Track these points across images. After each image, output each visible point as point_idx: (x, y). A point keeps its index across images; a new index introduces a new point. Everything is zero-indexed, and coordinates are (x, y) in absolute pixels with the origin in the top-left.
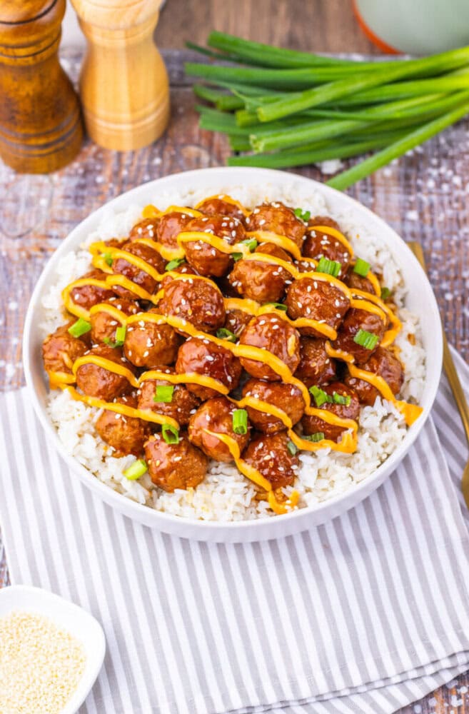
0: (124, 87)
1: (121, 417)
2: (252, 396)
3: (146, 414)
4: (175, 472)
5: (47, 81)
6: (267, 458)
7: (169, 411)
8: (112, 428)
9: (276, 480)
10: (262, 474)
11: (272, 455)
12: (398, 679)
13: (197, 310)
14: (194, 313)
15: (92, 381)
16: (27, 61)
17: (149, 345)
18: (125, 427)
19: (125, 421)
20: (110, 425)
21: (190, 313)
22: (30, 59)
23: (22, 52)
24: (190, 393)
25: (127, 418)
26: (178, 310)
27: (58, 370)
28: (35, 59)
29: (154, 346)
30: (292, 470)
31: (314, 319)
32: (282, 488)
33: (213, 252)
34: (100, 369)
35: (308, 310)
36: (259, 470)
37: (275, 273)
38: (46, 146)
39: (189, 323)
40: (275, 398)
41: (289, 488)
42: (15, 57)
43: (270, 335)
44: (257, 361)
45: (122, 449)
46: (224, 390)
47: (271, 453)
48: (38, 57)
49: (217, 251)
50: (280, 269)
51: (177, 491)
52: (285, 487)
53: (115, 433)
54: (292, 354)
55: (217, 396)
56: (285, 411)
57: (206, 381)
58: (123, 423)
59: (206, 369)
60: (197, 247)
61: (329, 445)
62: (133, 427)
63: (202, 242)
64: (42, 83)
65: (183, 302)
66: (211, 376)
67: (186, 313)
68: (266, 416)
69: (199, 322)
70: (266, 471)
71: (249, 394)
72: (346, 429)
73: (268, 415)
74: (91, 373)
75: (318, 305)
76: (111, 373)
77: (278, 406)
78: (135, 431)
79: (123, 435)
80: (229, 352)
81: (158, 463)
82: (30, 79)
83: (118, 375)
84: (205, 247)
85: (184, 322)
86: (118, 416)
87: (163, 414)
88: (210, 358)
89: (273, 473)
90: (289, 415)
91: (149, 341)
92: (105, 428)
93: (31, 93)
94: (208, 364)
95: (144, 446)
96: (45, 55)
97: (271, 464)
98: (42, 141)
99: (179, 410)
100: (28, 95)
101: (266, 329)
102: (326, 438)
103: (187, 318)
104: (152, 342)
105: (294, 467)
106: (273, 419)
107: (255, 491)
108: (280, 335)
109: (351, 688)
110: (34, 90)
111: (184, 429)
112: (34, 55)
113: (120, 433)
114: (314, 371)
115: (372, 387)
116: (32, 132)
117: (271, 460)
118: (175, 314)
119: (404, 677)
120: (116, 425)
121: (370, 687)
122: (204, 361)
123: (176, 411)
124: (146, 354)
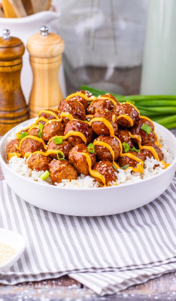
0: (46, 94)
1: (39, 155)
2: (97, 140)
3: (50, 151)
4: (62, 171)
5: (15, 86)
6: (103, 166)
7: (60, 148)
8: (35, 161)
9: (108, 177)
10: (101, 173)
11: (105, 165)
12: (167, 262)
13: (73, 108)
14: (72, 109)
15: (27, 145)
16: (8, 69)
17: (53, 127)
18: (41, 159)
19: (41, 156)
20: (34, 160)
21: (71, 109)
22: (9, 68)
23: (7, 64)
24: (70, 143)
25: (42, 155)
26: (65, 109)
27: (12, 152)
28: (11, 69)
29: (54, 128)
30: (115, 174)
31: (124, 114)
32: (110, 181)
33: (81, 99)
34: (31, 139)
35: (121, 112)
36: (100, 172)
37: (107, 101)
38: (13, 118)
39: (70, 114)
40: (107, 140)
41: (113, 182)
42: (4, 67)
43: (104, 113)
44: (99, 122)
45: (38, 169)
46: (85, 139)
47: (105, 164)
48: (13, 68)
49: (83, 98)
50: (109, 100)
51: (63, 180)
52: (111, 182)
53: (36, 162)
54: (114, 121)
55: (82, 142)
56: (112, 147)
57: (77, 133)
58: (40, 157)
59: (77, 128)
60: (74, 98)
61: (131, 169)
62: (44, 159)
63: (76, 96)
64: (13, 86)
65: (68, 105)
66: (79, 131)
67: (69, 109)
68: (103, 148)
69: (74, 113)
70: (103, 172)
71: (96, 140)
72: (139, 163)
73: (104, 147)
74: (27, 142)
75: (125, 109)
76: (36, 141)
77: (109, 144)
78: (45, 160)
79: (40, 162)
80: (87, 124)
81: (55, 168)
82: (9, 82)
83: (38, 142)
84: (78, 98)
85: (68, 113)
86: (38, 155)
87: (58, 149)
88: (79, 124)
89: (106, 173)
90: (113, 149)
91: (53, 126)
92: (32, 161)
93: (9, 90)
94: (77, 126)
95: (49, 165)
96: (16, 68)
97: (105, 169)
98: (11, 115)
99: (65, 147)
100: (7, 91)
101: (103, 112)
102: (129, 166)
103: (69, 111)
104: (54, 126)
105: (116, 173)
106: (106, 149)
107: (98, 185)
108: (109, 114)
109: (144, 265)
110: (10, 88)
111: (67, 157)
112: (11, 66)
113: (38, 161)
114: (124, 139)
115: (150, 152)
116: (8, 110)
117: (105, 167)
118: (64, 111)
119: (169, 261)
120: (37, 158)
121: (153, 265)
122: (76, 125)
123: (63, 147)
124: (51, 131)
